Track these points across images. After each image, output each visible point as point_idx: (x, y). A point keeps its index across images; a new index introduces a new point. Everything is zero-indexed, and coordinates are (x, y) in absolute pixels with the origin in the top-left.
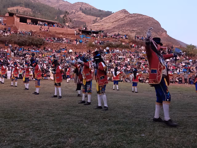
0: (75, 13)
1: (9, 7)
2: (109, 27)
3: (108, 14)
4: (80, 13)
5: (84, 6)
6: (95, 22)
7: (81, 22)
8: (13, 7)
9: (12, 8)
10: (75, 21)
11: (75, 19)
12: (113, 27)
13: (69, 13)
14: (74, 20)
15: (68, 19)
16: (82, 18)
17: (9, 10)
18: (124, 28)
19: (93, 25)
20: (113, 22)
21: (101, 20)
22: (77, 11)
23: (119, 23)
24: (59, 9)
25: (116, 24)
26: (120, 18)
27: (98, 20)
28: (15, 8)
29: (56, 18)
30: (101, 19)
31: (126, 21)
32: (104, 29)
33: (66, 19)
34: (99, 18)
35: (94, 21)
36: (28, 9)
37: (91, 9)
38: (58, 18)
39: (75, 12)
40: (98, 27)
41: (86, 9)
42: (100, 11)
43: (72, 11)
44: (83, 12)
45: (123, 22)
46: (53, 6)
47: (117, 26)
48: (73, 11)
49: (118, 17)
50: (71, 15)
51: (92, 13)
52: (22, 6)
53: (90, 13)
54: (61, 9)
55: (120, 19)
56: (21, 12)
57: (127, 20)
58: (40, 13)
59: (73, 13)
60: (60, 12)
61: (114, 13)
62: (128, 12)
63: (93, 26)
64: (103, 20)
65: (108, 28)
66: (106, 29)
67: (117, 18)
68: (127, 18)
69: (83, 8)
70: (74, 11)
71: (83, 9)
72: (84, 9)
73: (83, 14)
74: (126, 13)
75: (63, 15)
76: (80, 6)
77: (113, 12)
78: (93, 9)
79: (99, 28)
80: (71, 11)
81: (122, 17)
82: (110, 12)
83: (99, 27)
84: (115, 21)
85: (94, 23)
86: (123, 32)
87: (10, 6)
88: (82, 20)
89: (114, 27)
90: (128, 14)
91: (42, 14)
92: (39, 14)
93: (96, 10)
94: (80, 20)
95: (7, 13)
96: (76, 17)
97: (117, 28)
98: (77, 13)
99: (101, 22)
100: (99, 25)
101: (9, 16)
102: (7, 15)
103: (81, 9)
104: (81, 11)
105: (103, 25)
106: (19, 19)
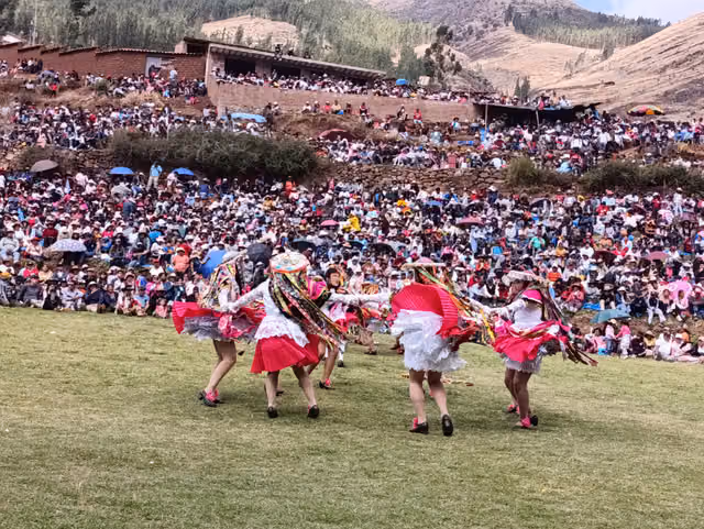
0: (480, 35)
1: (208, 21)
2: (643, 92)
4: (507, 31)
5: (524, 3)
6: (572, 68)
7: (507, 71)
8: (225, 18)
9: (219, 23)
11: (482, 62)
12: (661, 91)
13: (451, 34)
15: (447, 58)
16: (515, 56)
17: (209, 35)
20: (664, 69)
21: (606, 63)
22: (491, 27)
23: (693, 74)
25: (679, 79)
27: (586, 63)
28: (231, 24)
29: (394, 61)
30: (606, 55)
32: (618, 104)
33: (437, 63)
34: (592, 53)
35: (568, 64)
36: (280, 24)
37: (556, 14)
39: (481, 29)
40: (589, 94)
41: (533, 13)
42: (602, 18)
43: (470, 28)
44: (522, 27)
47: (685, 86)
48: (472, 23)
49: (692, 45)
50: (464, 44)
52: (258, 15)
55: (698, 52)
56: (254, 38)
58: (331, 41)
59: (475, 32)
61: (669, 24)
63: (565, 89)
64: (611, 58)
65: (637, 99)
66: (626, 100)
67: (684, 47)
69: (520, 11)
70: (477, 24)
71: (518, 15)
72: (525, 15)
73: (520, 39)
75: (429, 46)
76: (508, 2)
77: (663, 23)
79: (590, 98)
80: (466, 26)
82: (648, 22)
84: (677, 64)
85: (568, 77)
87: (211, 15)
88: (514, 66)
89: (667, 93)
91: (338, 46)
94: (504, 67)
95: (182, 42)
96: (487, 50)
97: (681, 97)
98: (491, 35)
99: (602, 69)
100: (594, 86)
101: (185, 52)
102: (180, 48)
103: (510, 14)
104: (511, 24)
105: (612, 83)
106: (221, 64)
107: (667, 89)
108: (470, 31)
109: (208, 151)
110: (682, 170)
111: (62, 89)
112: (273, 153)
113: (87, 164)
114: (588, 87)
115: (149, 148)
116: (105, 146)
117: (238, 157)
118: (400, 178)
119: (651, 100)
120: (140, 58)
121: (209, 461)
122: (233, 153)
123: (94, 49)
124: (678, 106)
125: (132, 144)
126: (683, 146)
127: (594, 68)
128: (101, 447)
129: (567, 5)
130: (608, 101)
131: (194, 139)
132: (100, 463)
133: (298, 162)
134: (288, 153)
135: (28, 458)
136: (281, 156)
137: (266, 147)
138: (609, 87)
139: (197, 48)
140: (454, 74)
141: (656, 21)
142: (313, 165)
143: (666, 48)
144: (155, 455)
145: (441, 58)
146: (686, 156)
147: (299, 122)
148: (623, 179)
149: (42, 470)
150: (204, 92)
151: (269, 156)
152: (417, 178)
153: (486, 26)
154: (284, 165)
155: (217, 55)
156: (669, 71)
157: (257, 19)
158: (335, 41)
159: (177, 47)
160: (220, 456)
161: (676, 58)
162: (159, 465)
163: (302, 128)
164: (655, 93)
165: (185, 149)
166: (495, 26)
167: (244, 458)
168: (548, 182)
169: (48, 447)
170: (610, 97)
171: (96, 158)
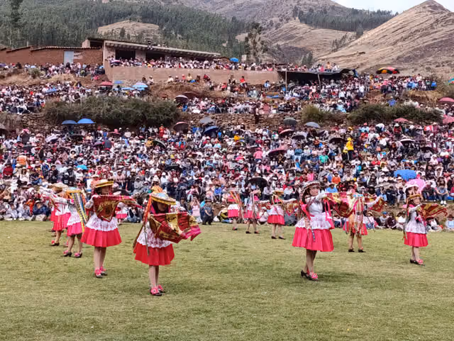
0: (278, 26)
1: (101, 25)
2: (382, 58)
3: (379, 18)
4: (295, 22)
5: (305, 4)
6: (338, 45)
7: (296, 48)
8: (113, 23)
9: (109, 26)
10: (279, 49)
11: (280, 43)
12: (395, 57)
14: (278, 46)
15: (259, 43)
16: (301, 38)
17: (103, 34)
18: (430, 59)
19: (334, 54)
20: (395, 43)
21: (359, 40)
22: (285, 20)
23: (414, 44)
24: (234, 18)
25: (406, 48)
26: (416, 28)
27: (347, 41)
28: (116, 27)
29: (225, 45)
30: (358, 36)
31: (436, 36)
32: (368, 66)
33: (251, 45)
34: (350, 34)
35: (335, 42)
36: (148, 25)
37: (325, 12)
38: (231, 44)
39: (279, 22)
40: (348, 61)
41: (311, 10)
42: (355, 12)
43: (271, 21)
44: (304, 20)
45: (426, 38)
46: (218, 12)
47: (407, 53)
48: (273, 19)
49: (413, 27)
50: (268, 32)
51: (329, 20)
52: (135, 20)
53: (324, 21)
54: (238, 19)
55: (417, 31)
56: (131, 35)
57: (442, 32)
58: (182, 35)
59: (274, 24)
60: (237, 27)
61: (397, 14)
62: (444, 9)
63: (334, 58)
64: (362, 38)
65: (380, 62)
66: (374, 63)
67: (408, 28)
68: (440, 25)
69: (303, 9)
70: (276, 19)
71: (302, 12)
72: (306, 12)
73: (304, 27)
74: (436, 11)
75: (246, 35)
76: (294, 4)
77: (394, 13)
78: (333, 8)
79: (351, 63)
80: (269, 21)
81: (424, 25)
82: (384, 13)
83: (351, 60)
84: (404, 39)
85: (335, 51)
86: (428, 69)
87: (103, 21)
88: (301, 45)
89: (398, 58)
90: (442, 13)
91: (188, 38)
92: (179, 36)
93: (343, 9)
94: (295, 46)
95: (87, 41)
96: (282, 35)
97: (408, 59)
98: (285, 25)
99: (356, 44)
100: (352, 55)
101: (89, 47)
102: (86, 44)
103: (296, 12)
104: (297, 18)
105: (364, 53)
106: (113, 53)
107: (399, 54)
108: (271, 23)
109: (108, 110)
110: (412, 108)
111: (10, 75)
112: (150, 110)
113: (29, 123)
114: (349, 56)
115: (70, 110)
116: (40, 111)
117: (128, 114)
118: (233, 122)
119: (389, 62)
120: (60, 52)
121: (129, 323)
122: (124, 111)
123: (29, 47)
124: (405, 65)
125: (58, 109)
126: (411, 92)
127: (352, 44)
128: (58, 318)
129: (332, 4)
130: (362, 64)
131: (99, 104)
132: (59, 330)
133: (167, 115)
134: (161, 109)
135: (11, 330)
136: (155, 112)
137: (147, 106)
138: (362, 55)
139: (97, 44)
140: (264, 52)
141: (389, 12)
142: (177, 116)
143: (396, 29)
144: (94, 322)
145: (255, 43)
146: (414, 98)
147: (166, 89)
148: (375, 115)
149: (21, 338)
150: (103, 72)
151: (148, 112)
152: (245, 121)
153: (281, 20)
154: (158, 117)
155: (110, 48)
156: (400, 44)
157: (134, 23)
158: (185, 34)
159: (83, 44)
160: (136, 319)
161: (403, 35)
162: (97, 329)
163: (168, 92)
164: (391, 58)
165: (93, 110)
166: (287, 20)
167: (153, 320)
168: (328, 120)
169: (22, 321)
170: (363, 61)
171: (36, 119)
